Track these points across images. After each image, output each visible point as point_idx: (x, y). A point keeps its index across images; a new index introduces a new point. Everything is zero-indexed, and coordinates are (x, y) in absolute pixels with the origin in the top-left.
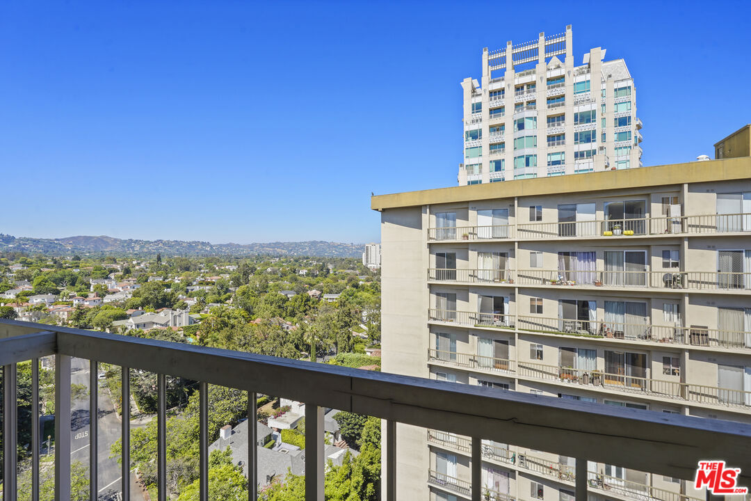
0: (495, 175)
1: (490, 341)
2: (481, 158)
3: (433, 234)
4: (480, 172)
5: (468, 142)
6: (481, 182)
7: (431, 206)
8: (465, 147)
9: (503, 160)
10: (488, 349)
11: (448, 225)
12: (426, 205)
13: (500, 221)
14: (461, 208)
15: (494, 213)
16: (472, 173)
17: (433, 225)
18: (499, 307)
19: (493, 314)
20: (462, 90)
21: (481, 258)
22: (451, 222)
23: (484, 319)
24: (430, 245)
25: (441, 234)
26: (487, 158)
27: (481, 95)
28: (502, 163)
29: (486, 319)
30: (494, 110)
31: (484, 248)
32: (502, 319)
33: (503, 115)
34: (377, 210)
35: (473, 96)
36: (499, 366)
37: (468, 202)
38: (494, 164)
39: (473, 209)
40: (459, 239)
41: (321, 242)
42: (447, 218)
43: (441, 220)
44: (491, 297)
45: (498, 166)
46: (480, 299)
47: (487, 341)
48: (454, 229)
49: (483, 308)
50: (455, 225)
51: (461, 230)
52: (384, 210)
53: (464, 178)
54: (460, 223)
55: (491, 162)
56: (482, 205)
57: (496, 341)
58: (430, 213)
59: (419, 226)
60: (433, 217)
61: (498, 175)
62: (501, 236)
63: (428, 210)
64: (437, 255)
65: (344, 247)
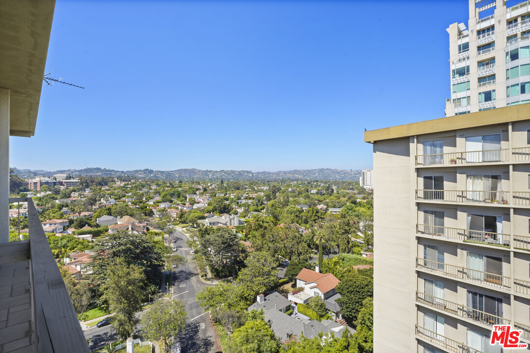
0: (485, 105)
1: (480, 256)
2: (468, 91)
3: (421, 160)
4: (468, 104)
5: (454, 79)
6: (469, 112)
7: (418, 136)
8: (452, 83)
9: (494, 91)
10: (478, 265)
11: (435, 152)
12: (413, 136)
13: (490, 146)
14: (449, 136)
15: (484, 139)
16: (460, 105)
17: (421, 152)
18: (491, 225)
19: (484, 232)
20: (448, 35)
21: (470, 181)
22: (438, 149)
23: (474, 235)
24: (418, 170)
25: (428, 159)
26: (475, 90)
27: (468, 35)
28: (493, 94)
29: (476, 236)
30: (482, 46)
31: (473, 171)
32: (495, 237)
33: (493, 49)
34: (370, 142)
35: (460, 38)
36: (492, 280)
37: (455, 131)
38: (484, 95)
39: (461, 136)
40: (447, 164)
41: (327, 169)
42: (434, 146)
43: (428, 148)
44: (482, 216)
45: (488, 96)
46: (470, 218)
47: (477, 256)
48: (442, 155)
49: (472, 226)
50: (442, 151)
51: (448, 156)
52: (375, 142)
53: (450, 110)
54: (447, 149)
55: (480, 94)
56: (469, 132)
57: (487, 257)
58: (418, 142)
59: (407, 154)
60: (421, 146)
61: (488, 104)
62: (492, 159)
63: (415, 140)
64: (425, 178)
65: (345, 173)
